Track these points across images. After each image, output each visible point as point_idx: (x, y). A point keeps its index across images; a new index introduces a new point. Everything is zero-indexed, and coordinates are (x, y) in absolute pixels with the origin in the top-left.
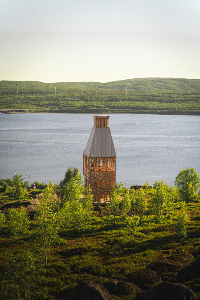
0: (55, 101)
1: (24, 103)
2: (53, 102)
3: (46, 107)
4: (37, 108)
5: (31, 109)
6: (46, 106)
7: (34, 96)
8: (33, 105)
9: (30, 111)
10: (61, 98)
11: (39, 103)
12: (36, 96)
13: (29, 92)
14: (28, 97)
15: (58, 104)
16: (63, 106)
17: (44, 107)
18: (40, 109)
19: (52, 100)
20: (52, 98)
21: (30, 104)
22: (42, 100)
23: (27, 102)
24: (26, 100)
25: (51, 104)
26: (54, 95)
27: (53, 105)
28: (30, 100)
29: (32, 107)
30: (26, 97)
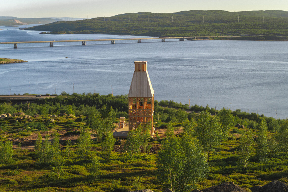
0: (237, 29)
1: (209, 30)
2: (235, 30)
3: (228, 35)
4: (219, 35)
5: (214, 37)
6: (228, 33)
7: (218, 25)
8: (217, 32)
9: (213, 38)
10: (243, 26)
11: (222, 31)
12: (220, 24)
13: (214, 21)
14: (213, 25)
15: (240, 31)
16: (245, 33)
17: (226, 34)
18: (222, 36)
19: (235, 28)
20: (234, 26)
21: (213, 32)
22: (225, 28)
23: (211, 30)
24: (210, 28)
25: (233, 31)
26: (237, 24)
27: (234, 33)
28: (214, 28)
29: (215, 35)
30: (211, 25)
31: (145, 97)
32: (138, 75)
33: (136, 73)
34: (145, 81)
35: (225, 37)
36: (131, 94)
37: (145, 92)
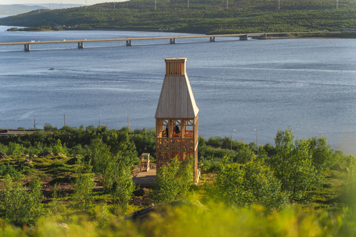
0: (336, 19)
1: (288, 23)
2: (332, 21)
3: (320, 29)
4: (306, 30)
5: (297, 33)
6: (321, 27)
7: (305, 13)
8: (301, 26)
9: (296, 35)
10: (345, 14)
11: (311, 23)
12: (307, 12)
13: (296, 6)
14: (295, 13)
15: (340, 24)
16: (348, 27)
17: (318, 29)
18: (311, 32)
19: (332, 19)
20: (331, 14)
21: (296, 25)
22: (316, 18)
23: (292, 21)
24: (291, 18)
25: (329, 24)
26: (335, 11)
27: (330, 26)
28: (297, 19)
29: (299, 29)
30: (292, 13)
31: (183, 117)
32: (171, 82)
33: (167, 78)
34: (183, 92)
35: (315, 33)
36: (160, 113)
37: (182, 110)
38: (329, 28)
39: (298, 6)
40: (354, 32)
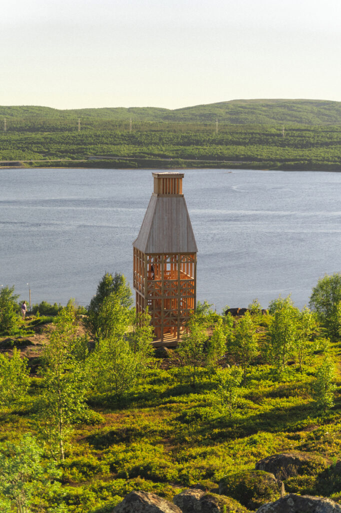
0: (79, 144)
1: (19, 148)
2: (74, 147)
3: (61, 157)
4: (43, 158)
5: (32, 161)
6: (61, 154)
7: (38, 136)
8: (36, 152)
9: (31, 164)
10: (90, 139)
11: (48, 149)
12: (42, 134)
13: (27, 127)
14: (26, 136)
15: (85, 150)
16: (95, 154)
17: (57, 156)
18: (50, 161)
19: (73, 144)
20: (72, 138)
21: (30, 151)
22: (54, 142)
23: (24, 146)
24: (22, 143)
25: (71, 150)
26: (77, 134)
27: (73, 153)
28: (30, 143)
29: (33, 156)
30: (22, 136)
35: (55, 162)
38: (72, 155)
39: (29, 127)
40: (103, 160)
